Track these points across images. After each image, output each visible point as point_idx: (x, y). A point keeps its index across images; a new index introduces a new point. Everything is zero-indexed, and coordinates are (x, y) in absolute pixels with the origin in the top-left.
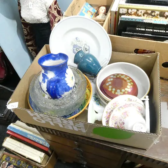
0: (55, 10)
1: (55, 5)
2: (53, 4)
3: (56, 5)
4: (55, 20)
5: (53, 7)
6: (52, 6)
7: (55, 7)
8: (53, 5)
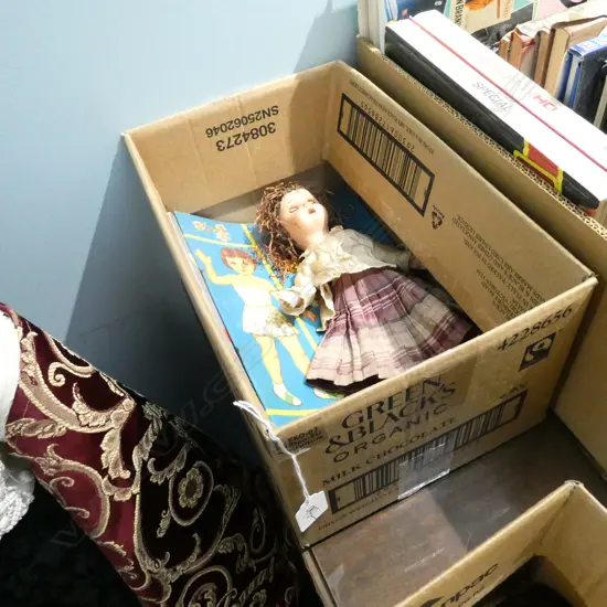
0: (69, 402)
1: (54, 366)
2: (34, 370)
3: (56, 359)
4: (97, 465)
5: (38, 394)
6: (28, 392)
7: (61, 380)
8: (34, 382)
